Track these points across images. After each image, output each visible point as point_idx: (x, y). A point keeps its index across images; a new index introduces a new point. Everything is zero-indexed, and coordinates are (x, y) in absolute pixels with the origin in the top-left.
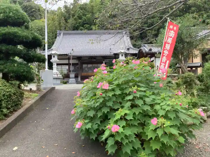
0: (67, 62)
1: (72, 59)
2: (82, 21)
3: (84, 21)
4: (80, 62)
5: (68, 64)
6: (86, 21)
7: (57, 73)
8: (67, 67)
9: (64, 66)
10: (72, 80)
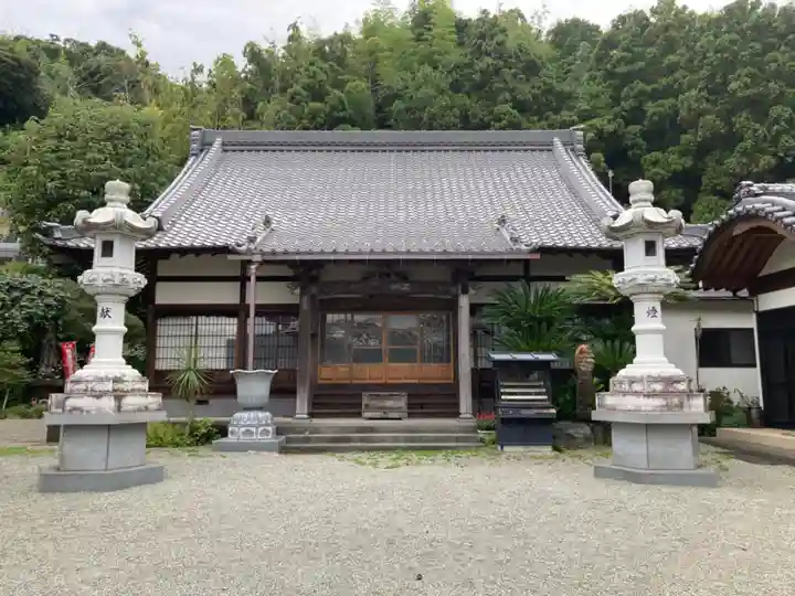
0: (234, 299)
1: (259, 279)
2: (327, 109)
3: (333, 108)
4: (313, 297)
5: (236, 311)
6: (344, 109)
7: (116, 380)
8: (230, 326)
9: (213, 320)
10: (251, 422)
